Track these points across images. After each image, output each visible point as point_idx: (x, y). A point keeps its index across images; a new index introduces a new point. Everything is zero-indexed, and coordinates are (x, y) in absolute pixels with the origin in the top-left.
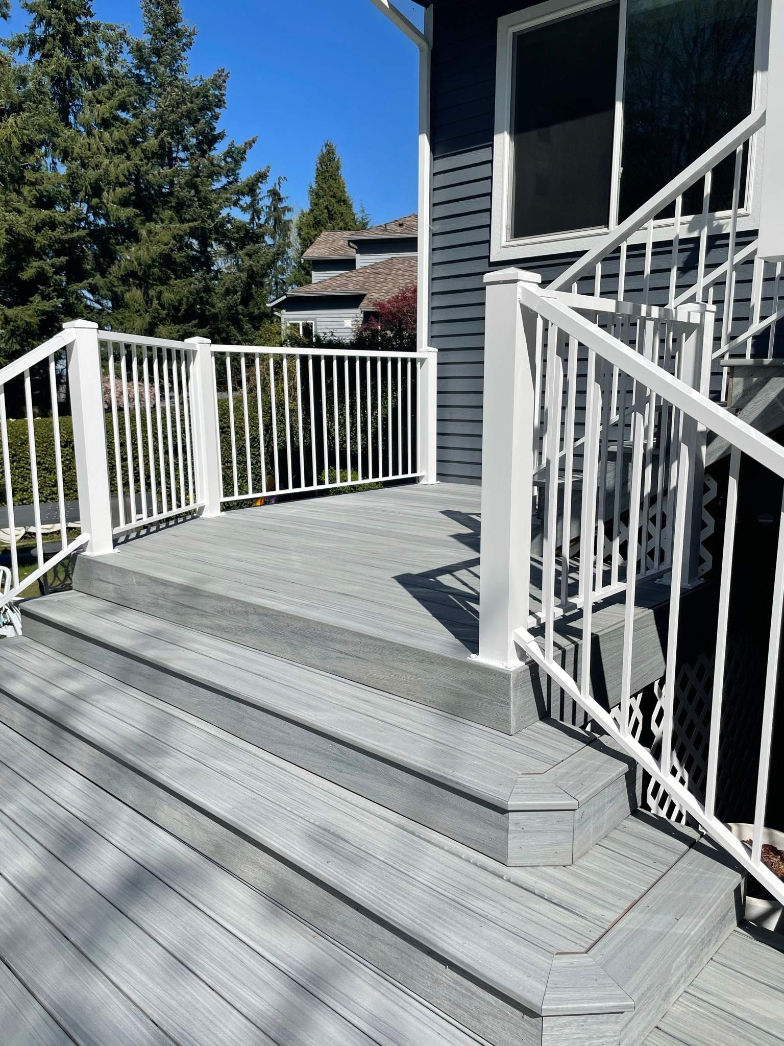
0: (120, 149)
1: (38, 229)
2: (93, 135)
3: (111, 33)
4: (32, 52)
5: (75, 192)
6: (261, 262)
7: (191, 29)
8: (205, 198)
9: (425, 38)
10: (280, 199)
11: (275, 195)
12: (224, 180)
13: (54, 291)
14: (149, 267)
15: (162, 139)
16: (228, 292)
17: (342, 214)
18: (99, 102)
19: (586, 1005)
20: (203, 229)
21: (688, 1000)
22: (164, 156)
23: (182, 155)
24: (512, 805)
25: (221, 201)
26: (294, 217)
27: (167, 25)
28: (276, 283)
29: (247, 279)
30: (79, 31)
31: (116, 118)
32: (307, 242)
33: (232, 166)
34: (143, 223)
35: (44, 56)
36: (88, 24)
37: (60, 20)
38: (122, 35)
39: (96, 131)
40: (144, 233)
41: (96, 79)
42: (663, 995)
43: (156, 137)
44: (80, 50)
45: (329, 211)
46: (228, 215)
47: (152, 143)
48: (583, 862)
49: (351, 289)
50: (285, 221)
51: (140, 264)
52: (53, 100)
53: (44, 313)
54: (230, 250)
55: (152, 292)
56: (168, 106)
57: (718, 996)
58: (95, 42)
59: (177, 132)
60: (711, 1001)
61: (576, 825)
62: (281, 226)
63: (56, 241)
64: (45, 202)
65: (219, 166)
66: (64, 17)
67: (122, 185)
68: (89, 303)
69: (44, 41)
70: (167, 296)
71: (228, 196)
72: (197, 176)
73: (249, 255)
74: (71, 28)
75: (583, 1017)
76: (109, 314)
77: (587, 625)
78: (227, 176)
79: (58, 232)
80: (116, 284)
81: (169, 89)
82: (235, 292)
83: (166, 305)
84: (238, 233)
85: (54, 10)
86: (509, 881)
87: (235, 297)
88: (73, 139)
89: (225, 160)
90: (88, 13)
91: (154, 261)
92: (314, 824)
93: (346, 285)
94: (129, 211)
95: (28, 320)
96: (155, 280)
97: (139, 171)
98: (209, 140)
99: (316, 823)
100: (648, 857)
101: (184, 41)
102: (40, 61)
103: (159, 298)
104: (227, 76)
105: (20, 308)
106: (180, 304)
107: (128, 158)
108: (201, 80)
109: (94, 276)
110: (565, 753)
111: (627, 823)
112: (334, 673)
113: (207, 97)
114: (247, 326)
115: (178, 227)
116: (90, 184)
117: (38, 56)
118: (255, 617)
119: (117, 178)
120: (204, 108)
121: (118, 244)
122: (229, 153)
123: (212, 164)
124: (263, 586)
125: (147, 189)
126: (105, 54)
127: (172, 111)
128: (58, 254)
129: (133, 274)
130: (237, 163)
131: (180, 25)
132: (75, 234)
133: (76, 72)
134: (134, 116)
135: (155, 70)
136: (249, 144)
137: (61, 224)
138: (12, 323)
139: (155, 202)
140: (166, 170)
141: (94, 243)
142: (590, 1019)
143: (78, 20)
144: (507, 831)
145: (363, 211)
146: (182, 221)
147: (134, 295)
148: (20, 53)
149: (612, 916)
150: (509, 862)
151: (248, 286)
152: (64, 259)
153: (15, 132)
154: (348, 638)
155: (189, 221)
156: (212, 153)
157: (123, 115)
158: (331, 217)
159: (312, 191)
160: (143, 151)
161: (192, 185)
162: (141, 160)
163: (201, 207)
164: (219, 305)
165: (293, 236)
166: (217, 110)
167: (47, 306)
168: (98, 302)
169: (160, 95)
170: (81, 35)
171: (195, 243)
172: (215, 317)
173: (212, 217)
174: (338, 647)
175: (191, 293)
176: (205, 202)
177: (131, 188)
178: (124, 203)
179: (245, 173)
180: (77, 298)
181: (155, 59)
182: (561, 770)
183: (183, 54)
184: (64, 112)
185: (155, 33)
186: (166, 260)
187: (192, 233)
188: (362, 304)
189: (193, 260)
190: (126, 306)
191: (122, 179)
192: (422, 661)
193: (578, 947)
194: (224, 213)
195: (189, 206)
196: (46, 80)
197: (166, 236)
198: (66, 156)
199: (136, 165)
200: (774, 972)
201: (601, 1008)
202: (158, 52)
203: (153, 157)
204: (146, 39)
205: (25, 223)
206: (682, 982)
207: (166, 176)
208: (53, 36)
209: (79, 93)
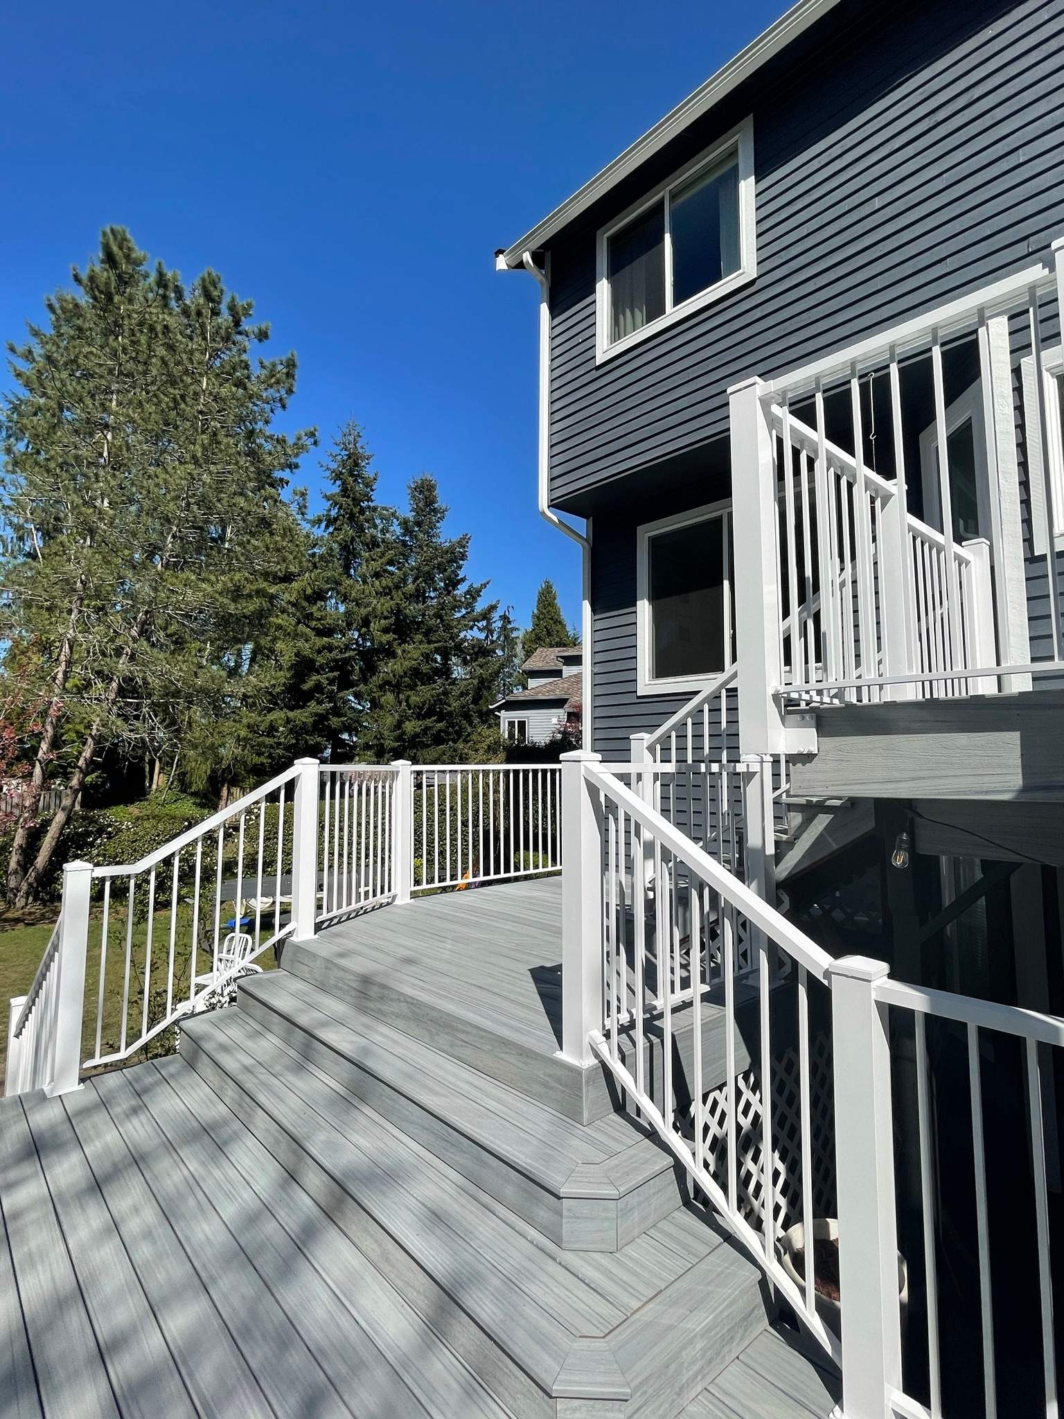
0: (386, 592)
1: (319, 652)
2: (367, 583)
3: (385, 512)
4: (327, 527)
5: (349, 625)
6: (490, 671)
7: (444, 507)
8: (448, 625)
9: (586, 540)
10: (510, 622)
11: (505, 618)
12: (464, 611)
13: (326, 698)
14: (401, 677)
15: (418, 585)
16: (462, 694)
17: (558, 632)
18: (373, 560)
19: (590, 1389)
20: (446, 648)
21: (706, 1399)
22: (419, 596)
23: (432, 594)
24: (564, 1193)
25: (460, 626)
26: (519, 635)
27: (427, 505)
28: (504, 685)
29: (478, 684)
30: (362, 511)
31: (385, 571)
32: (529, 654)
33: (471, 601)
34: (400, 644)
35: (335, 529)
36: (369, 507)
37: (349, 505)
38: (393, 514)
39: (369, 580)
40: (399, 652)
41: (374, 544)
42: (677, 1389)
43: (414, 582)
44: (362, 525)
45: (548, 630)
46: (465, 636)
47: (411, 587)
48: (629, 1250)
49: (557, 694)
50: (513, 638)
51: (394, 676)
52: (339, 559)
53: (316, 714)
54: (465, 662)
55: (402, 696)
56: (424, 561)
57: (733, 1397)
58: (373, 519)
59: (429, 578)
60: (726, 1402)
61: (619, 1214)
62: (509, 642)
63: (332, 660)
64: (327, 632)
65: (460, 601)
66: (351, 503)
67: (386, 618)
68: (353, 704)
69: (336, 519)
70: (414, 699)
71: (466, 623)
72: (443, 609)
73: (481, 667)
74: (356, 510)
75: (591, 1402)
76: (367, 713)
77: (667, 1024)
78: (466, 608)
79: (335, 654)
80: (375, 690)
81: (425, 549)
82: (467, 694)
83: (412, 706)
84: (473, 649)
85: (345, 499)
86: (560, 1264)
87: (468, 698)
88: (351, 587)
89: (465, 597)
90: (370, 500)
91: (405, 673)
92: (416, 1198)
93: (553, 691)
94: (390, 636)
95: (304, 720)
96: (405, 687)
97: (399, 608)
98: (453, 583)
99: (419, 1198)
100: (684, 1248)
101: (439, 515)
102: (332, 533)
103: (407, 701)
104: (469, 538)
105: (299, 711)
106: (424, 705)
107: (392, 599)
108: (450, 542)
109: (359, 685)
110: (625, 1145)
111: (677, 1214)
112: (459, 1059)
113: (454, 553)
114: (477, 720)
115: (425, 647)
116: (361, 618)
117: (331, 529)
118: (404, 1004)
119: (382, 613)
120: (451, 561)
121: (378, 661)
122: (468, 592)
123: (455, 600)
124: (416, 976)
125: (404, 620)
126: (380, 527)
127: (427, 564)
128: (332, 670)
129: (388, 683)
130: (474, 599)
131: (436, 505)
132: (347, 655)
133: (357, 540)
134: (398, 569)
135: (416, 536)
136: (484, 586)
137: (336, 648)
138: (292, 723)
139: (410, 629)
140: (420, 606)
141: (361, 661)
142: (598, 1404)
143: (362, 504)
144: (561, 1216)
145: (575, 629)
146: (429, 642)
147: (389, 698)
148: (319, 527)
149: (635, 1304)
150: (563, 1246)
151: (479, 689)
152: (336, 674)
153: (309, 584)
154: (469, 1029)
155: (435, 642)
156: (455, 592)
157: (390, 568)
158: (549, 634)
159: (534, 616)
160: (404, 594)
161: (438, 616)
162: (401, 600)
163: (444, 631)
164: (454, 705)
165: (519, 649)
166: (461, 562)
167: (320, 709)
168: (359, 704)
169: (418, 553)
170: (363, 515)
171: (439, 658)
172: (450, 714)
173: (452, 638)
174: (462, 1036)
175: (433, 696)
176: (448, 628)
177: (392, 620)
178: (386, 631)
179: (480, 606)
180: (343, 703)
181: (416, 529)
182: (614, 1161)
183: (438, 525)
184: (347, 567)
185: (418, 511)
186: (416, 673)
187: (437, 651)
188: (566, 706)
189: (437, 672)
190: (382, 707)
191: (386, 613)
192: (521, 1055)
193: (598, 1331)
194: (462, 635)
195: (435, 631)
196: (335, 546)
197: (416, 654)
198: (345, 598)
199: (397, 604)
200: (791, 1378)
201: (603, 1393)
202: (418, 524)
203: (410, 597)
204: (410, 516)
205: (310, 648)
206: (699, 1378)
207: (419, 610)
208: (343, 516)
209: (359, 553)
